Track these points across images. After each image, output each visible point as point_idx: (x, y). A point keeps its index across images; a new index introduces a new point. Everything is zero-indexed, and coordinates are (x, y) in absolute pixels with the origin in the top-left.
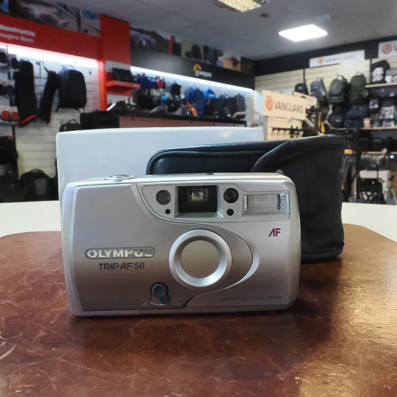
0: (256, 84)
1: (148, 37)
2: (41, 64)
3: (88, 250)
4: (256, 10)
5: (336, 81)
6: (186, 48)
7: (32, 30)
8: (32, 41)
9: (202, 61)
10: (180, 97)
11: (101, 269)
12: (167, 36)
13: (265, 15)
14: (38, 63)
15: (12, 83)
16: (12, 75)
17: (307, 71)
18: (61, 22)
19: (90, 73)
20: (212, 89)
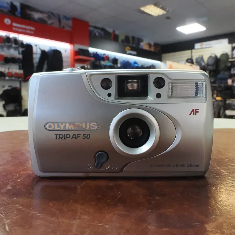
0: (163, 58)
1: (99, 31)
2: (38, 46)
3: (47, 124)
4: (163, 15)
5: (211, 57)
6: (122, 37)
7: (33, 26)
8: (32, 33)
9: (131, 45)
10: (117, 66)
11: (56, 139)
12: (110, 30)
13: (168, 18)
14: (36, 46)
15: (21, 56)
16: (21, 52)
17: (193, 51)
18: (50, 22)
19: (66, 51)
20: (136, 61)
